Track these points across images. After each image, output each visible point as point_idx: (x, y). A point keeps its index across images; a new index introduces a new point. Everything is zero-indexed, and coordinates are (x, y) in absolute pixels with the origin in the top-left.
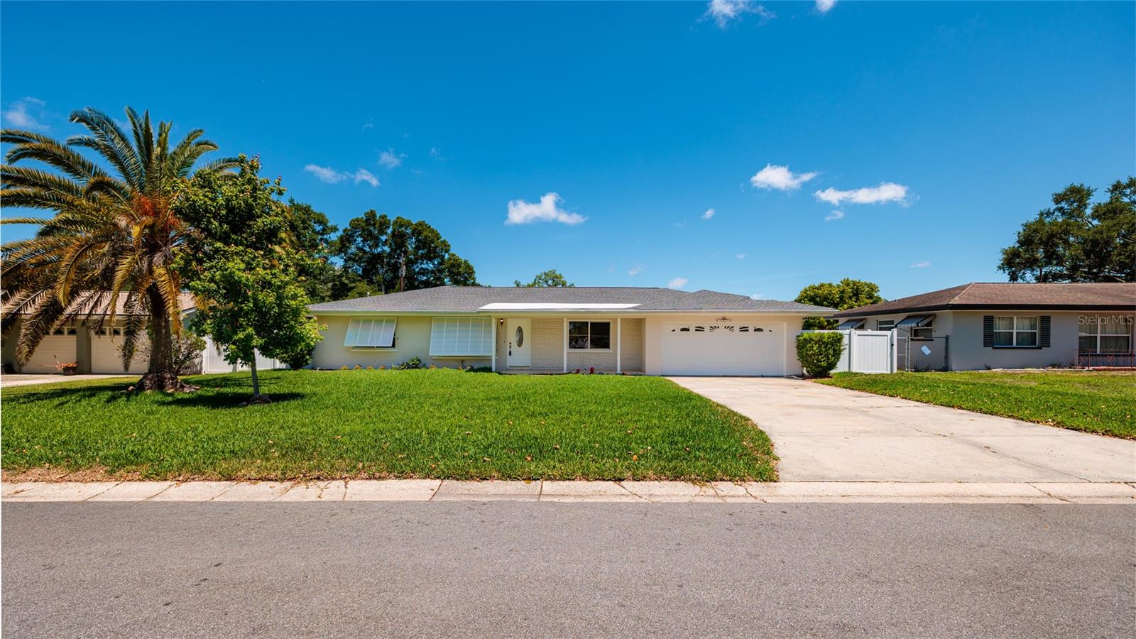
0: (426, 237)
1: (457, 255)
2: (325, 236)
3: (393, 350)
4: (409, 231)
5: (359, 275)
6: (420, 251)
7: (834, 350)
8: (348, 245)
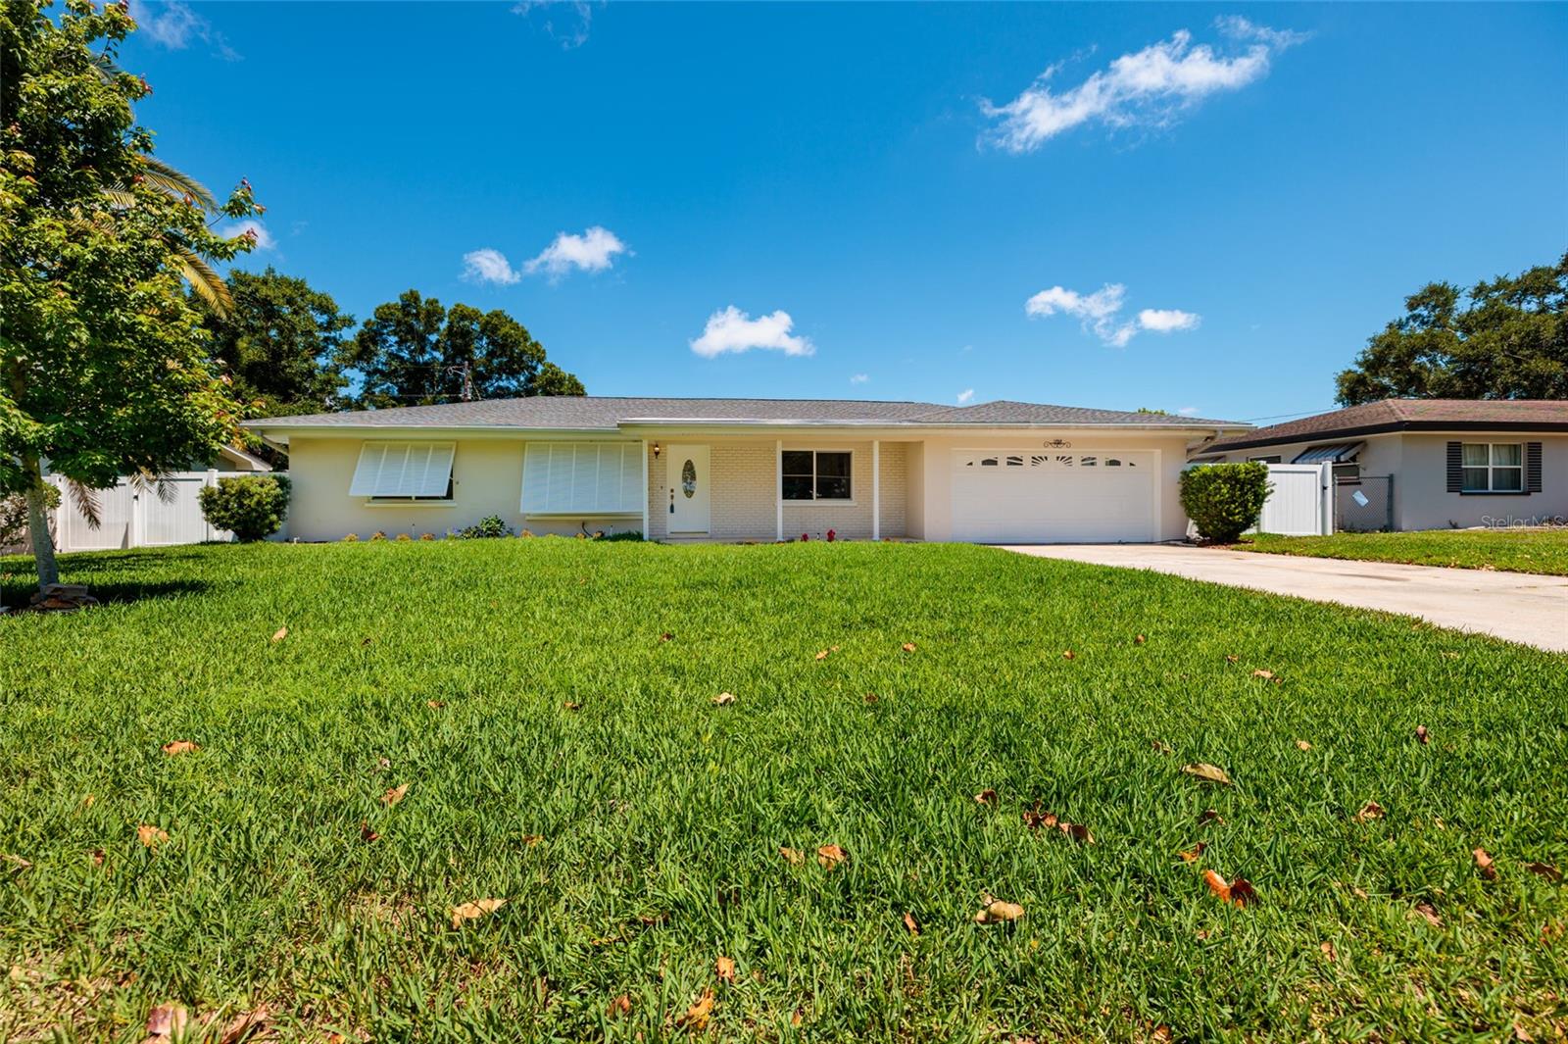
0: (505, 337)
1: (558, 366)
2: (333, 334)
3: (448, 503)
4: (476, 327)
5: (394, 398)
6: (495, 361)
7: (1256, 495)
8: (372, 347)
